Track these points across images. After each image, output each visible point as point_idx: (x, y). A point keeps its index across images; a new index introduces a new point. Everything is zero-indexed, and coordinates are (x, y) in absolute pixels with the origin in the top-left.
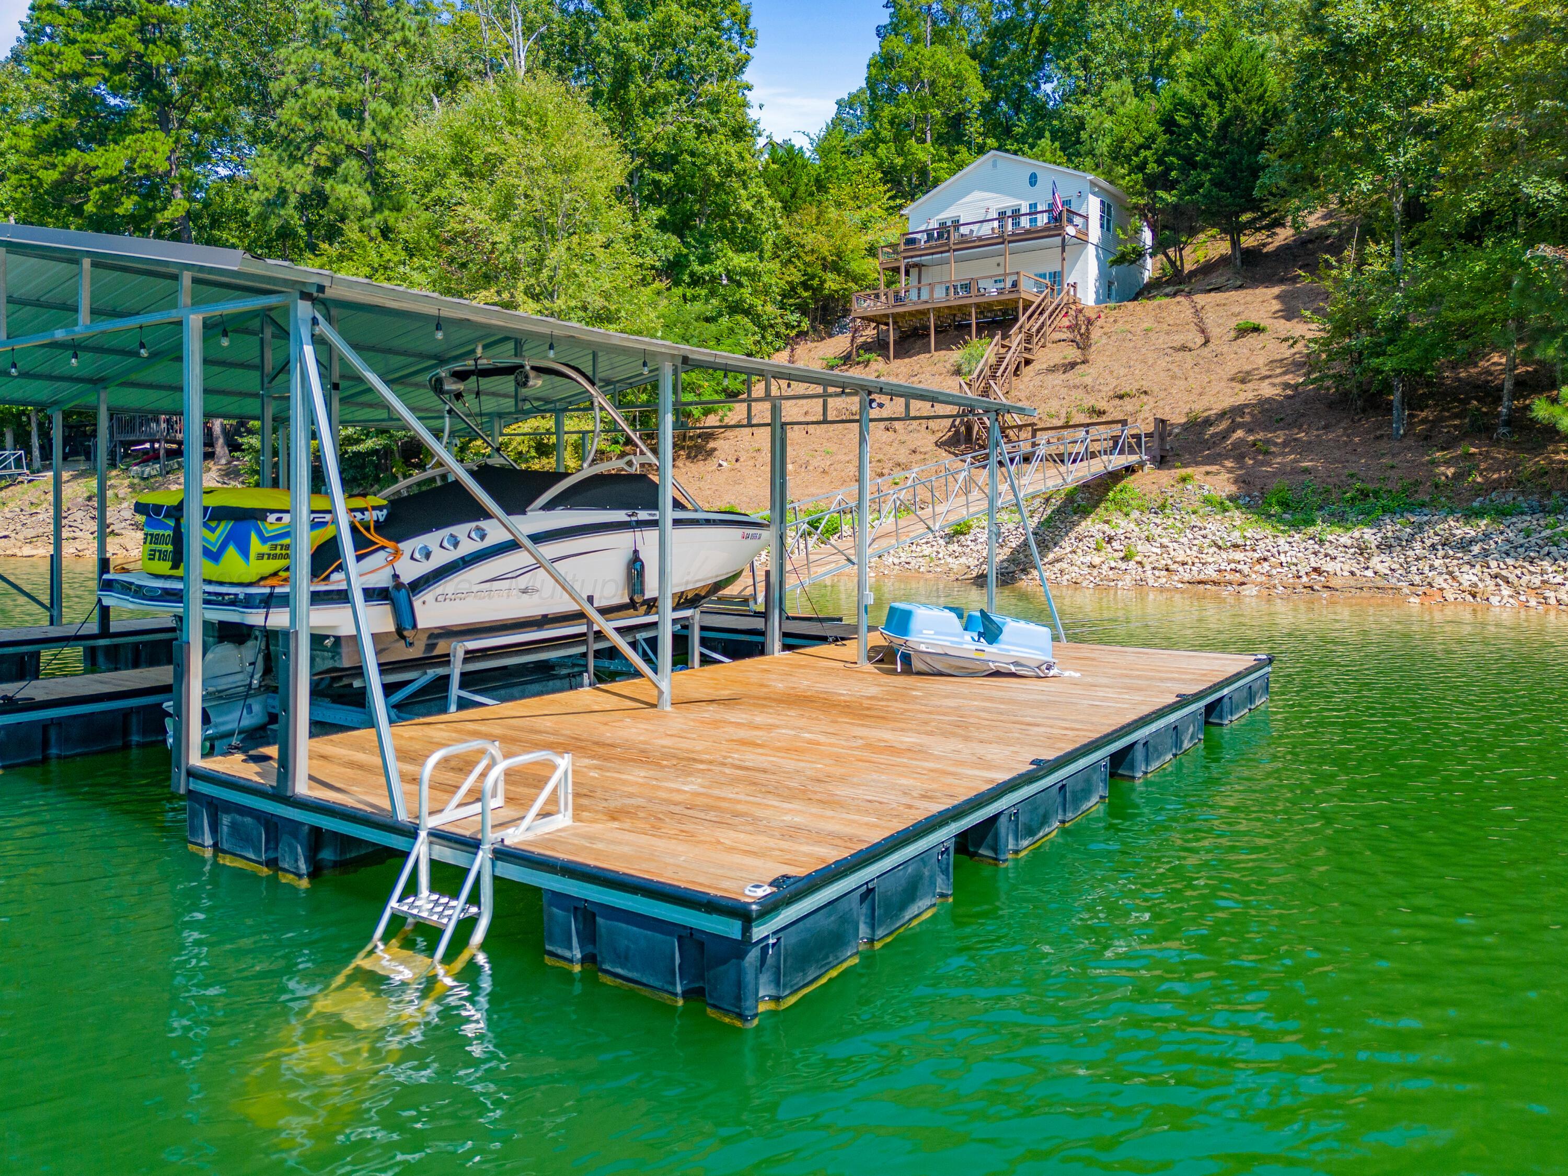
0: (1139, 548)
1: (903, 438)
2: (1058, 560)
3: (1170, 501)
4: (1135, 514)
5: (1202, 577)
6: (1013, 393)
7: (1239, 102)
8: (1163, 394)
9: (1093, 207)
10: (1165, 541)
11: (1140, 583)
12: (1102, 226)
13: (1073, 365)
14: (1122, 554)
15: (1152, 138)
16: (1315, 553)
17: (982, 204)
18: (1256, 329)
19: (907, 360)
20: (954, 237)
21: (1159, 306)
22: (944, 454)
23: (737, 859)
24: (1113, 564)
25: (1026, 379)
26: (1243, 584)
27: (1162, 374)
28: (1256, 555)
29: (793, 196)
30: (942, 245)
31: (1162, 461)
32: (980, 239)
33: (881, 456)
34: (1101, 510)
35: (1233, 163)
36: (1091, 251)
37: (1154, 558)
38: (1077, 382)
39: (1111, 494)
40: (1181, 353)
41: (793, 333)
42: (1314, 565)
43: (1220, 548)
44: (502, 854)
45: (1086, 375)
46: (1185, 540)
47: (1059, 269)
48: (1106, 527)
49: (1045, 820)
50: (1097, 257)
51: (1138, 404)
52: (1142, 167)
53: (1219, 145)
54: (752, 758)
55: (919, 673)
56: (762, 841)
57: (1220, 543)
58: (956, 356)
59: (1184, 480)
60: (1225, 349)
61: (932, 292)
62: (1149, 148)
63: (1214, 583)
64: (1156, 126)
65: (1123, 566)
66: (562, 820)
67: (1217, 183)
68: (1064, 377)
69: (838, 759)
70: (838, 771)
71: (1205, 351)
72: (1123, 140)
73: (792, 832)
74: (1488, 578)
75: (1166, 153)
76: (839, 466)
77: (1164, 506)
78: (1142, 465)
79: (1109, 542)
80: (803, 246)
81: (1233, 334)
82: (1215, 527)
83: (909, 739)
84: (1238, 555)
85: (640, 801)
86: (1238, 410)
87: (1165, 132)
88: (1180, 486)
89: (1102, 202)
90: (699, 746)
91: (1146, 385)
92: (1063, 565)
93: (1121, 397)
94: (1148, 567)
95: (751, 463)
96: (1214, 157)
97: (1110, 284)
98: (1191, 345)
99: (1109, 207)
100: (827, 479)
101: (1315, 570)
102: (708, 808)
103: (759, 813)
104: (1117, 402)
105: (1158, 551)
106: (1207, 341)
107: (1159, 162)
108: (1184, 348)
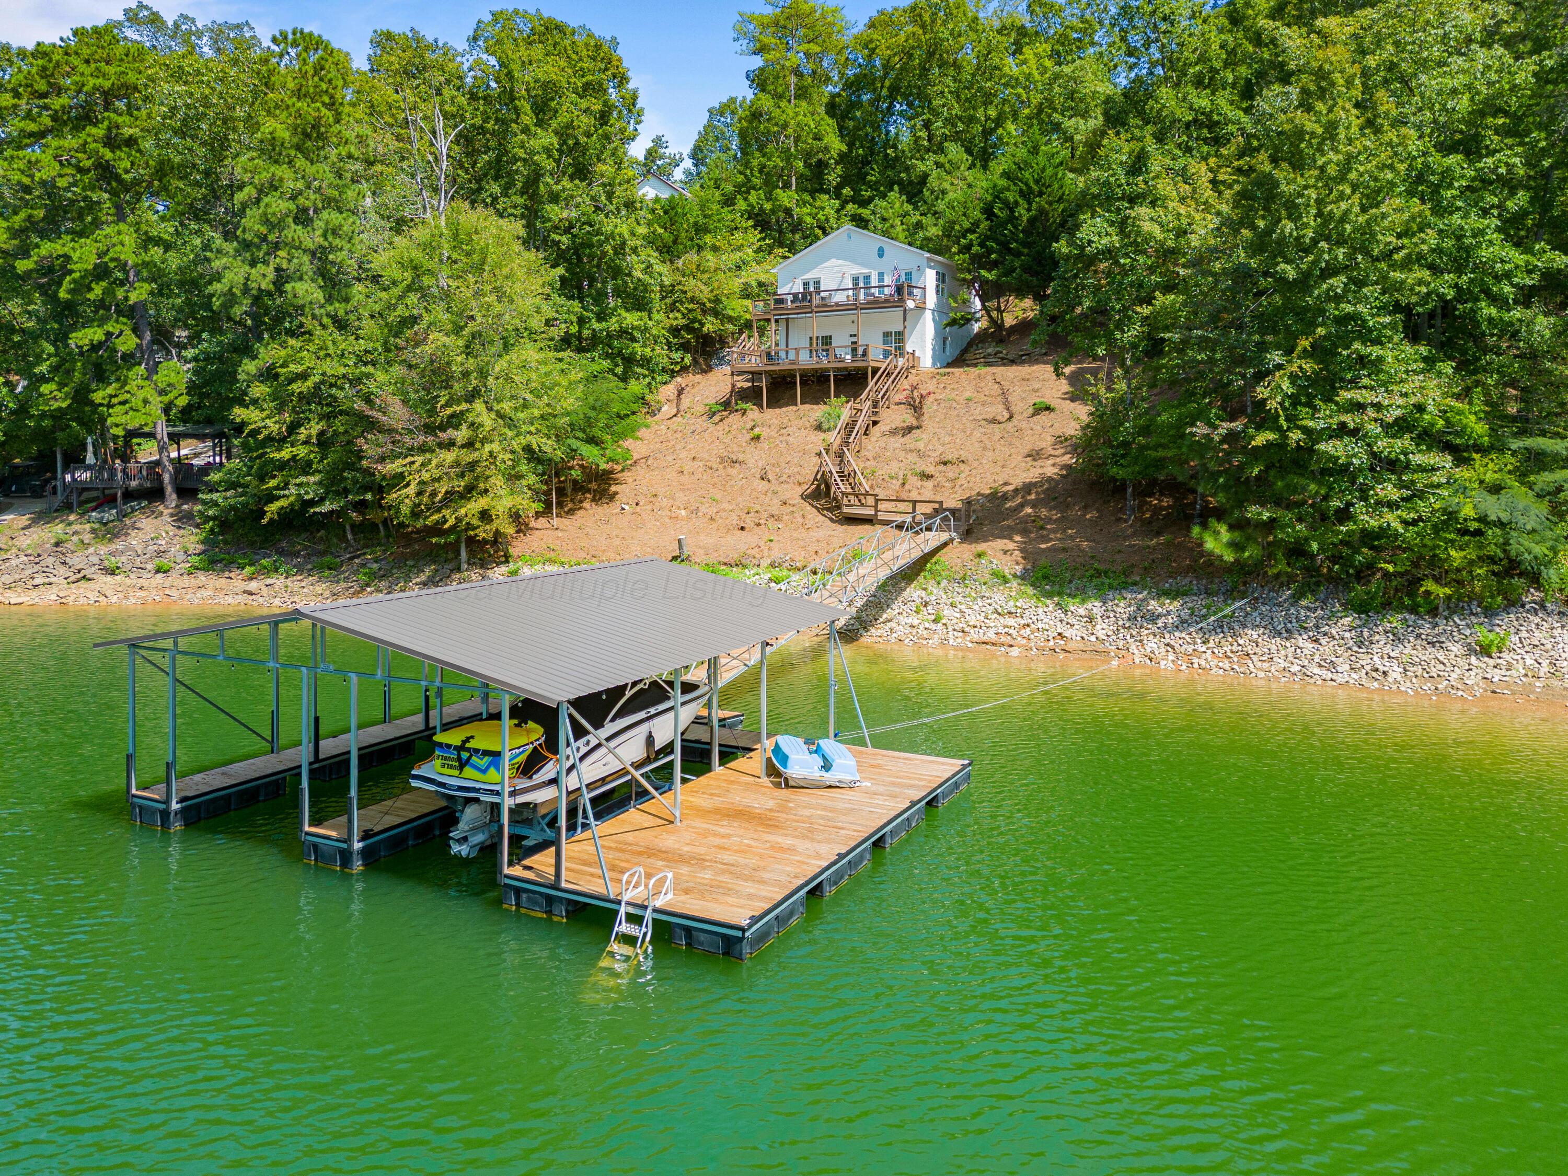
0: (946, 612)
1: (776, 488)
2: (890, 621)
3: (969, 573)
4: (944, 583)
5: (985, 639)
6: (863, 453)
7: (1043, 203)
8: (976, 464)
9: (930, 278)
10: (963, 607)
11: (944, 642)
12: (937, 292)
13: (910, 429)
14: (933, 617)
15: (976, 224)
16: (1061, 621)
17: (839, 269)
18: (1048, 409)
19: (778, 411)
20: (816, 300)
21: (979, 376)
22: (809, 508)
23: (736, 909)
24: (927, 625)
25: (874, 439)
26: (1011, 646)
27: (977, 445)
28: (1023, 622)
29: (675, 242)
30: (805, 307)
31: (968, 535)
32: (837, 304)
33: (758, 507)
34: (921, 578)
35: (1038, 253)
36: (928, 315)
37: (955, 621)
38: (912, 446)
39: (928, 565)
40: (992, 426)
41: (678, 367)
42: (1059, 631)
43: (999, 614)
44: (655, 910)
45: (920, 439)
46: (976, 607)
47: (901, 329)
48: (923, 594)
49: (842, 877)
50: (934, 319)
51: (957, 471)
52: (968, 248)
53: (1027, 237)
54: (727, 857)
55: (793, 787)
56: (742, 901)
57: (1000, 610)
58: (817, 412)
59: (979, 556)
60: (1024, 425)
61: (797, 354)
62: (974, 232)
63: (993, 644)
64: (979, 215)
65: (933, 626)
66: (670, 896)
67: (1026, 269)
68: (902, 440)
69: (761, 856)
70: (762, 864)
71: (1010, 425)
72: (954, 223)
73: (751, 897)
74: (1162, 645)
75: (987, 238)
76: (724, 514)
77: (964, 578)
78: (952, 540)
79: (925, 606)
80: (685, 292)
81: (1031, 410)
82: (999, 597)
83: (788, 842)
84: (1011, 621)
85: (692, 884)
86: (1028, 488)
87: (987, 219)
88: (976, 561)
89: (938, 273)
90: (702, 850)
91: (964, 455)
92: (892, 624)
93: (945, 463)
94: (950, 629)
95: (649, 507)
96: (1024, 247)
97: (945, 340)
98: (999, 418)
99: (944, 275)
100: (715, 526)
101: (1060, 634)
102: (719, 887)
103: (738, 888)
104: (942, 467)
105: (958, 615)
106: (1011, 417)
107: (982, 245)
108: (994, 421)
